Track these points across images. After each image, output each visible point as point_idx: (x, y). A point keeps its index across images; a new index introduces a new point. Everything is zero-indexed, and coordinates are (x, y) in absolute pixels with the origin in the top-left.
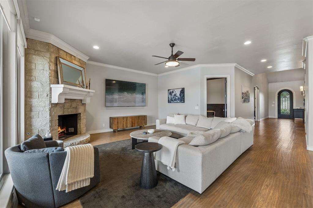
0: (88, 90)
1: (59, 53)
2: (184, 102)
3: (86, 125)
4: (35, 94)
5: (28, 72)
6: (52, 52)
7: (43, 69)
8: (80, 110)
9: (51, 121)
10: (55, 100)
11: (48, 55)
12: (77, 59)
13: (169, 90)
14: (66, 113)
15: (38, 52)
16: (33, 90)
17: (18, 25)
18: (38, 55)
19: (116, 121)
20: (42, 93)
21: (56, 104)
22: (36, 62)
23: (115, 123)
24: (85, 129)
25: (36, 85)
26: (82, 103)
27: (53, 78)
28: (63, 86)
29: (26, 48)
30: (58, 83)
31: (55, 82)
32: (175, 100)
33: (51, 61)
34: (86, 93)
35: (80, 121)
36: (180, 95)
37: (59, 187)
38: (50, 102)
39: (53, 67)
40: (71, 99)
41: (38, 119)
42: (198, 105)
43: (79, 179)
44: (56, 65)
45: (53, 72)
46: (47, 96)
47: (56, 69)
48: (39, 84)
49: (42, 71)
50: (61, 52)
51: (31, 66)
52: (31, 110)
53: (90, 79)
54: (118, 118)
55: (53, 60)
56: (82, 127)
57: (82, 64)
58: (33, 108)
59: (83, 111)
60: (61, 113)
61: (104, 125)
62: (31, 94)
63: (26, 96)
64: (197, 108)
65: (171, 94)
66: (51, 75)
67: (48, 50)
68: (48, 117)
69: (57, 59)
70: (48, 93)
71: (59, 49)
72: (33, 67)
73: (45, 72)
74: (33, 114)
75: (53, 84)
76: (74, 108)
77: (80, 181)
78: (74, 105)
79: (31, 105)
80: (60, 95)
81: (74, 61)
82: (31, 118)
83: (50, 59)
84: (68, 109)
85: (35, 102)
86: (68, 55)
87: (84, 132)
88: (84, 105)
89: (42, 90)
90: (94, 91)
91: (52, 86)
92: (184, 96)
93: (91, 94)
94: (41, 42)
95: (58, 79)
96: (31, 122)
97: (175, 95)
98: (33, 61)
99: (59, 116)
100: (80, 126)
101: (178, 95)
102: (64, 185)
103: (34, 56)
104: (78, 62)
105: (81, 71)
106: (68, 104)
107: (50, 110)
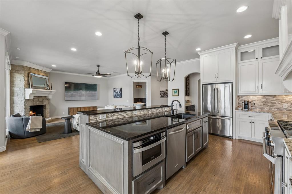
0: (50, 91)
1: (30, 70)
2: (122, 97)
3: (50, 112)
4: (16, 94)
5: (12, 82)
6: (26, 71)
7: (21, 81)
8: (45, 103)
9: (25, 109)
10: (28, 97)
11: (23, 73)
12: (43, 72)
13: (114, 89)
14: (35, 105)
15: (17, 72)
16: (15, 92)
17: (6, 57)
18: (18, 73)
19: (72, 110)
20: (20, 94)
21: (28, 100)
22: (16, 77)
23: (71, 111)
24: (49, 115)
25: (16, 89)
26: (47, 98)
27: (26, 85)
28: (32, 89)
29: (11, 70)
30: (30, 88)
31: (28, 87)
32: (117, 96)
33: (25, 76)
34: (49, 93)
35: (45, 110)
36: (120, 92)
37: (27, 129)
38: (25, 98)
39: (26, 79)
40: (38, 96)
41: (17, 108)
42: (128, 99)
43: (35, 128)
44: (28, 77)
45: (26, 82)
46: (23, 95)
47: (28, 80)
48: (18, 89)
49: (20, 82)
50: (31, 69)
51: (13, 79)
52: (13, 103)
53: (52, 84)
54: (73, 108)
55: (26, 75)
56: (46, 113)
57: (47, 74)
58: (14, 102)
59: (47, 103)
60: (31, 105)
61: (64, 113)
62: (13, 94)
63: (10, 95)
64: (128, 101)
65: (115, 91)
66: (25, 83)
67: (23, 70)
68: (23, 107)
69: (29, 74)
70: (24, 93)
71: (30, 68)
72: (15, 79)
73: (21, 82)
74: (14, 105)
75: (26, 88)
76: (40, 101)
77: (36, 129)
78: (41, 100)
79: (13, 100)
80: (31, 94)
81: (40, 73)
82: (13, 107)
83: (24, 74)
84: (37, 102)
85: (15, 98)
86: (36, 70)
87: (48, 116)
88: (48, 99)
89: (20, 92)
90: (55, 91)
91: (25, 89)
92: (121, 93)
93: (52, 93)
94: (19, 66)
95: (29, 85)
96: (13, 109)
97: (117, 92)
98: (14, 76)
99: (30, 106)
100: (45, 113)
101: (119, 92)
102: (28, 129)
103: (15, 74)
104: (43, 73)
105: (46, 78)
106: (36, 99)
107: (25, 103)
